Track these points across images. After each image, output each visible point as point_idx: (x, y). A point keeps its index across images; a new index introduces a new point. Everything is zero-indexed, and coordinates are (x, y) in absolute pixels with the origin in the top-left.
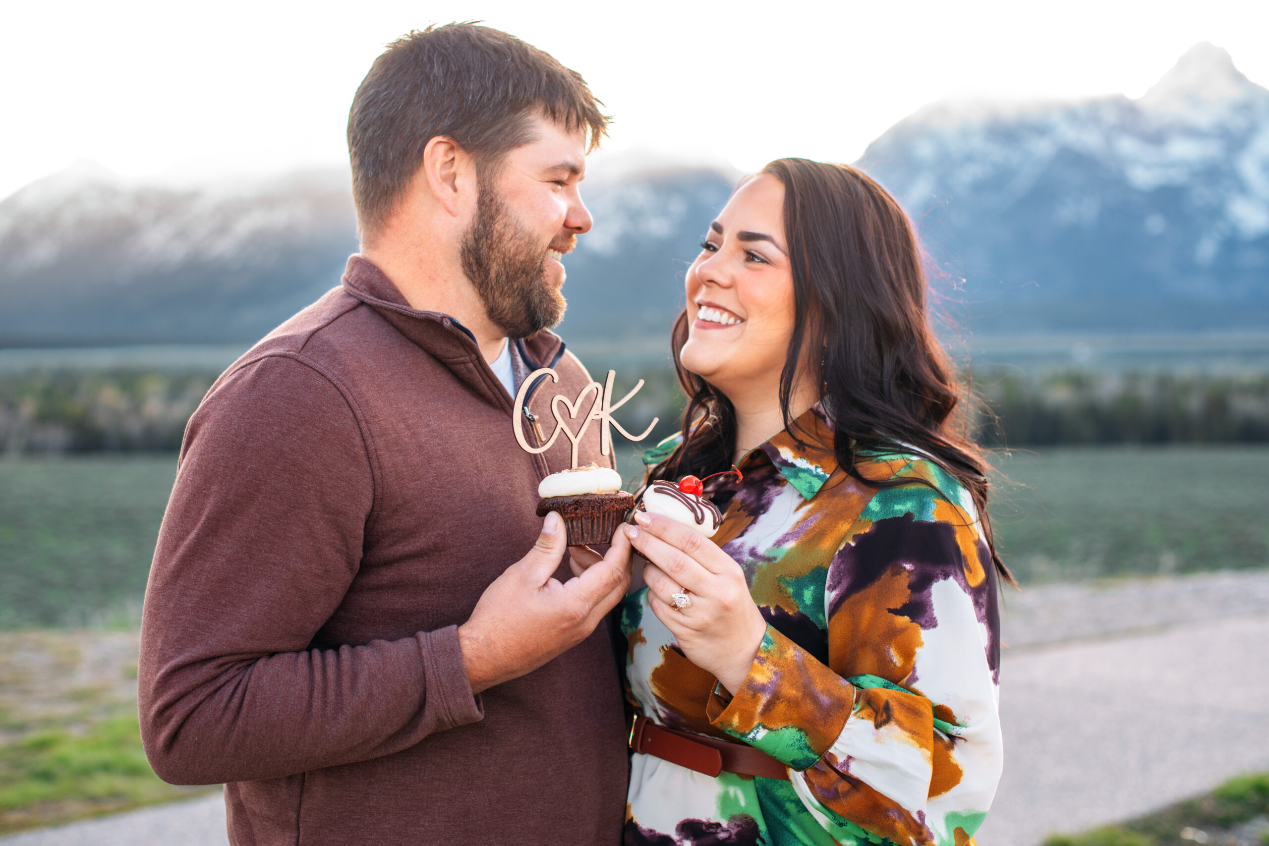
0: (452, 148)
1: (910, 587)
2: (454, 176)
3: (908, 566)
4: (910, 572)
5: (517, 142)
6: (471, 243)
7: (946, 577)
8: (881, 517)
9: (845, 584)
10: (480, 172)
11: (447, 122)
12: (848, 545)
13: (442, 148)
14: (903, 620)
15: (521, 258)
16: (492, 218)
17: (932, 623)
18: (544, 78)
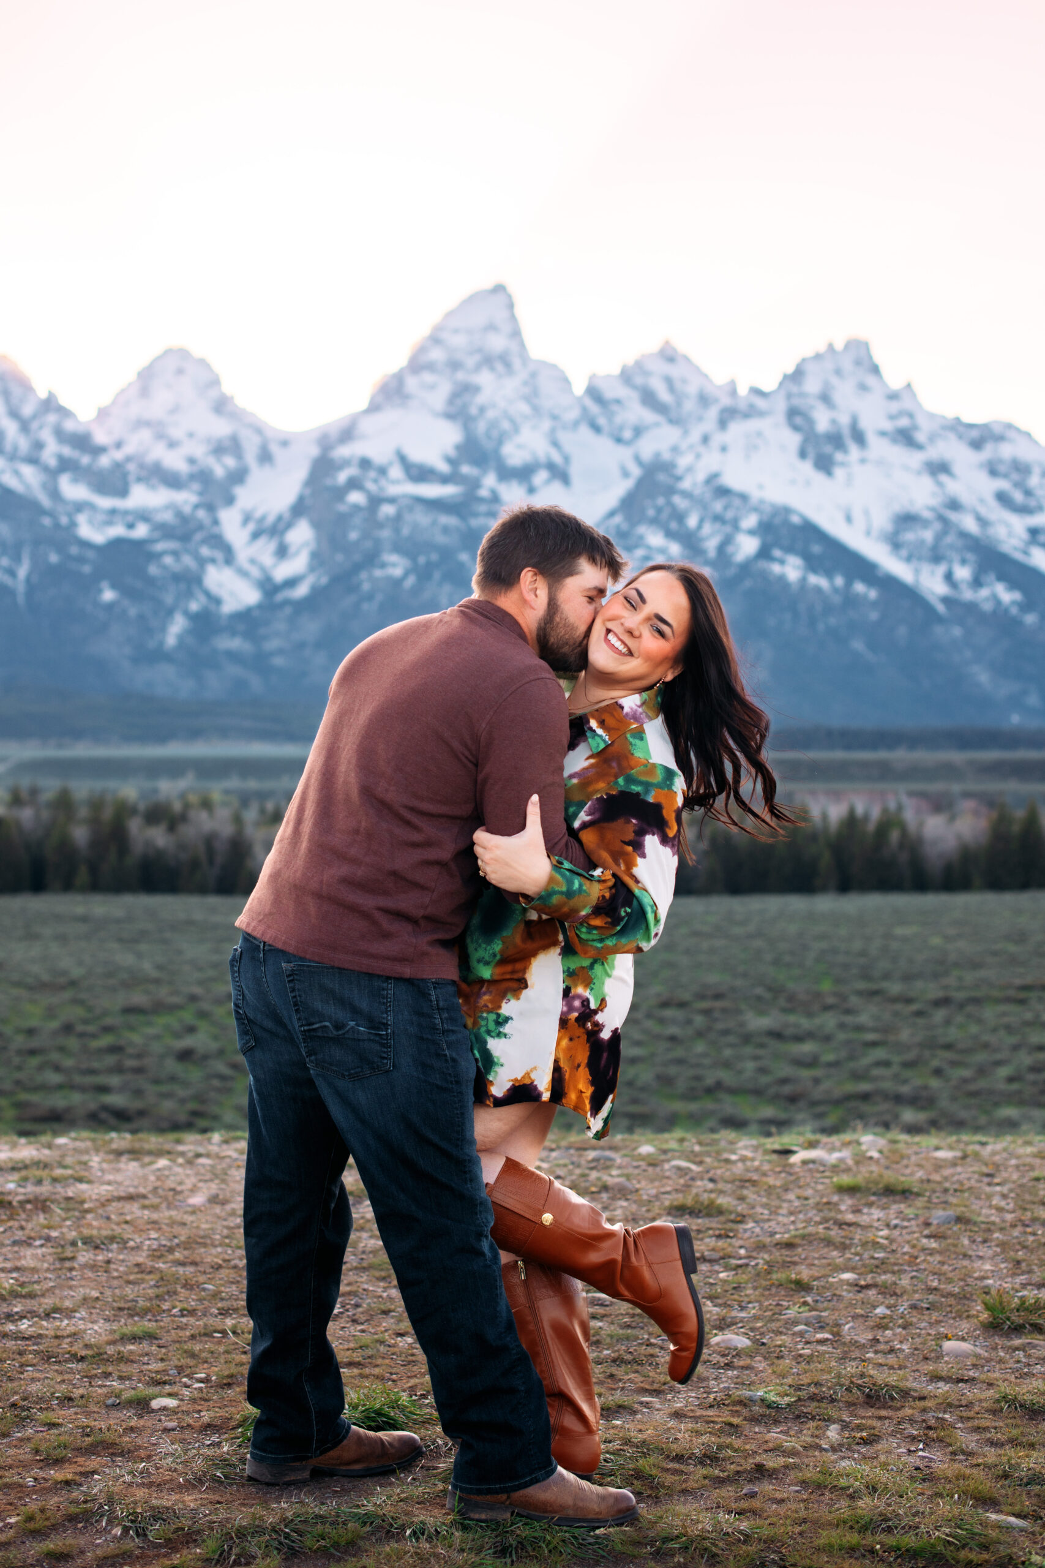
0: (535, 574)
1: (635, 832)
2: (536, 589)
3: (634, 821)
4: (635, 824)
5: (571, 573)
6: (543, 625)
7: (653, 835)
8: (623, 789)
9: (597, 815)
10: (550, 588)
11: (535, 560)
12: (602, 796)
13: (530, 574)
14: (630, 849)
15: (567, 637)
16: (554, 613)
17: (643, 855)
18: (588, 541)
